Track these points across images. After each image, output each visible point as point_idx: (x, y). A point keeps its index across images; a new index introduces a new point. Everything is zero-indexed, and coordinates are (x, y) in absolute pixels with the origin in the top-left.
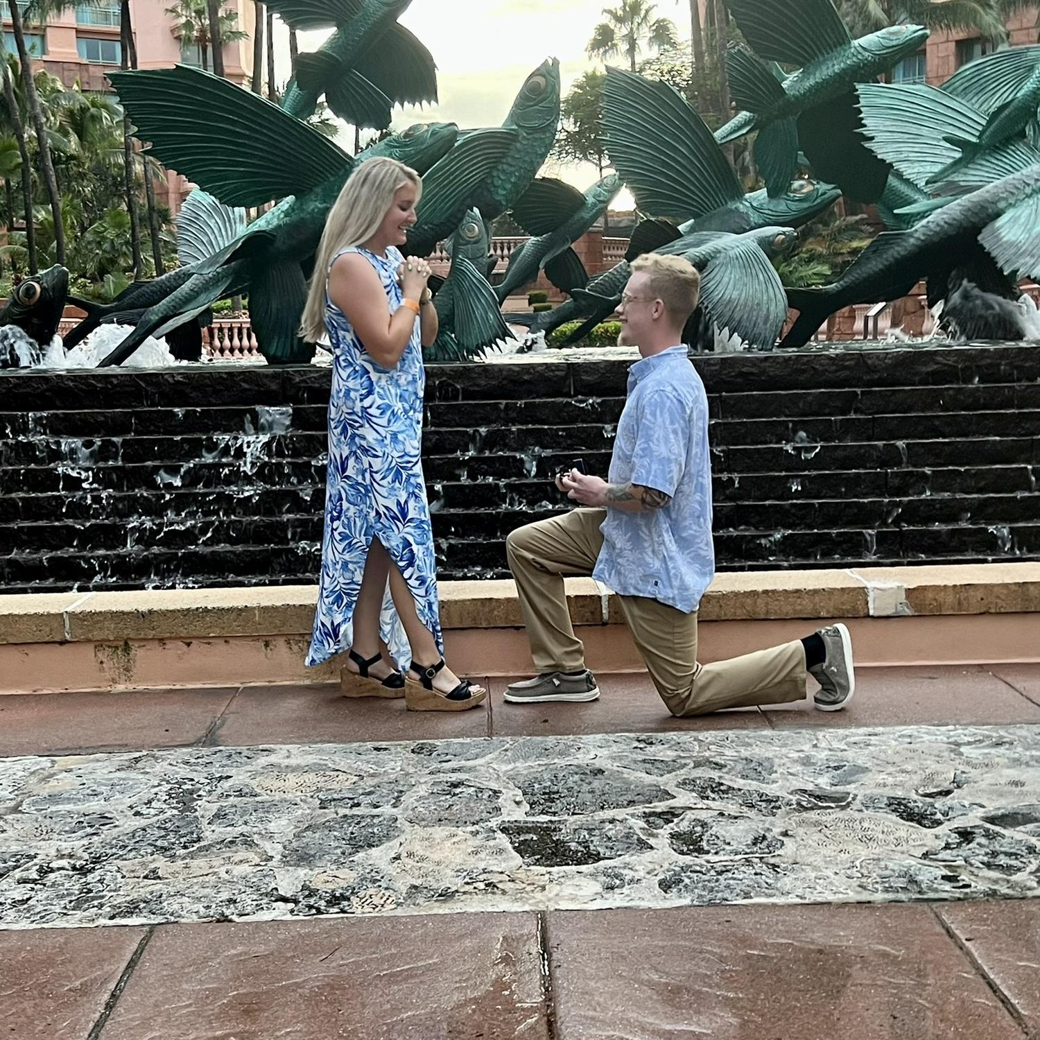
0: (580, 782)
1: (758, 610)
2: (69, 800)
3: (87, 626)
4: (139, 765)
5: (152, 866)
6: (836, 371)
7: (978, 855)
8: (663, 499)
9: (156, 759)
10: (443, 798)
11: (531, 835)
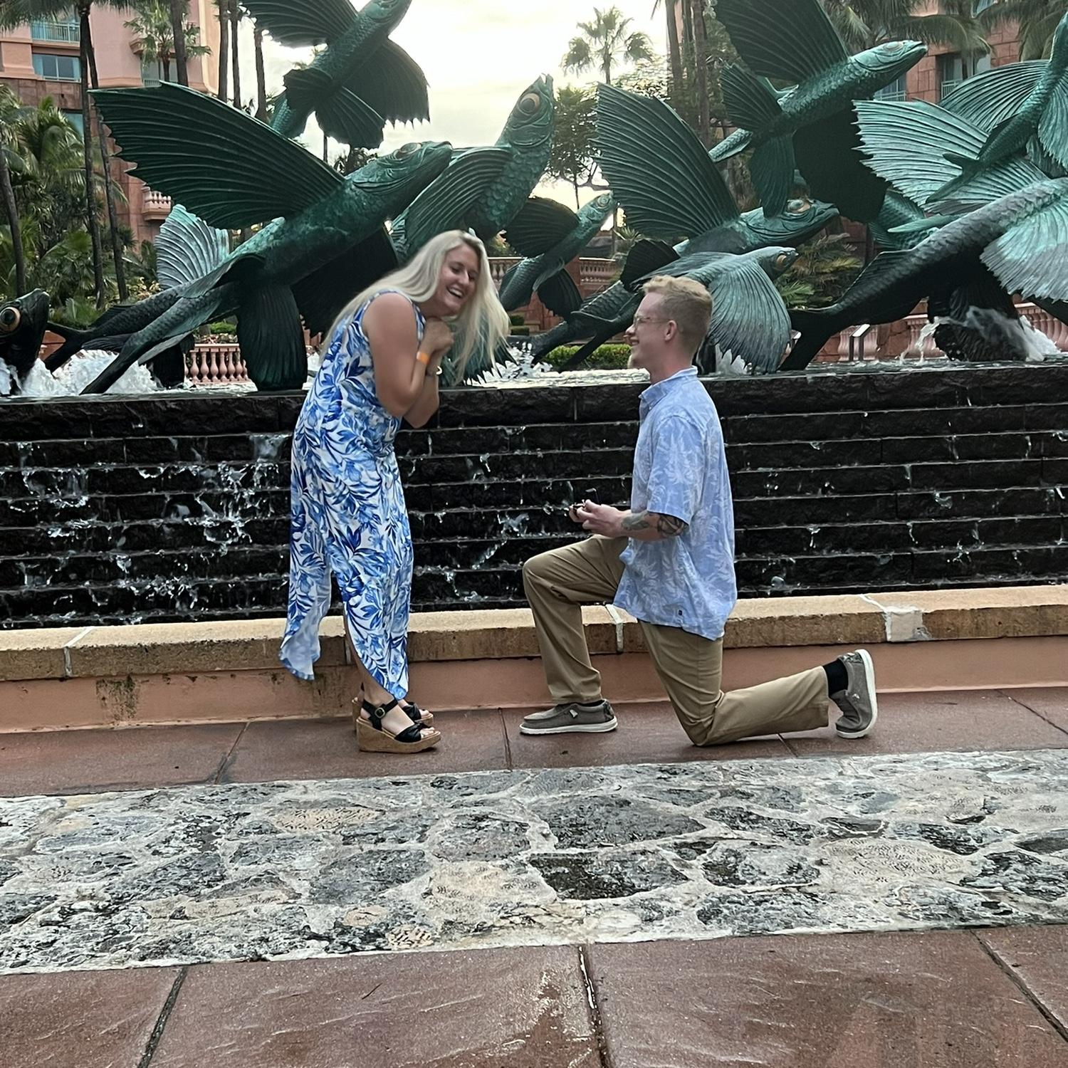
0: (606, 814)
1: (775, 636)
2: (84, 840)
3: (89, 661)
4: (152, 803)
5: (178, 906)
6: (843, 393)
7: (1016, 881)
8: (679, 527)
9: (169, 797)
10: (469, 832)
11: (563, 868)
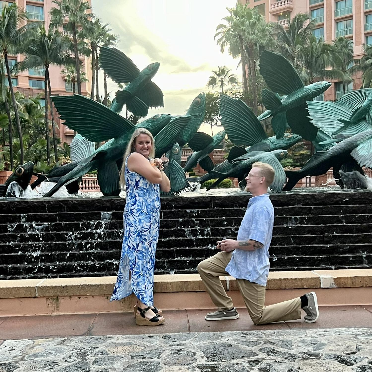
0: (224, 350)
1: (282, 285)
2: (41, 356)
3: (44, 291)
4: (65, 343)
6: (304, 200)
9: (71, 341)
10: (175, 355)
11: (208, 369)
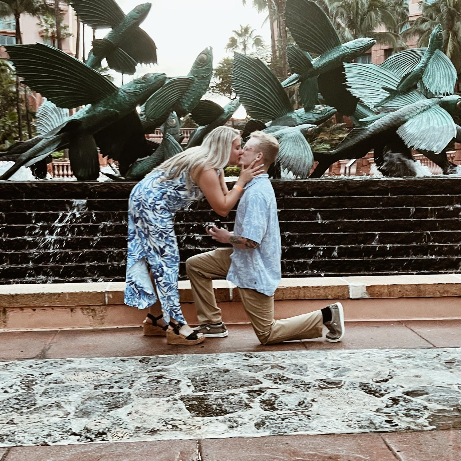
0: (218, 376)
1: (300, 295)
4: (8, 368)
5: (11, 418)
6: (335, 188)
7: (401, 410)
8: (256, 245)
9: (16, 365)
10: (153, 384)
11: (195, 402)
